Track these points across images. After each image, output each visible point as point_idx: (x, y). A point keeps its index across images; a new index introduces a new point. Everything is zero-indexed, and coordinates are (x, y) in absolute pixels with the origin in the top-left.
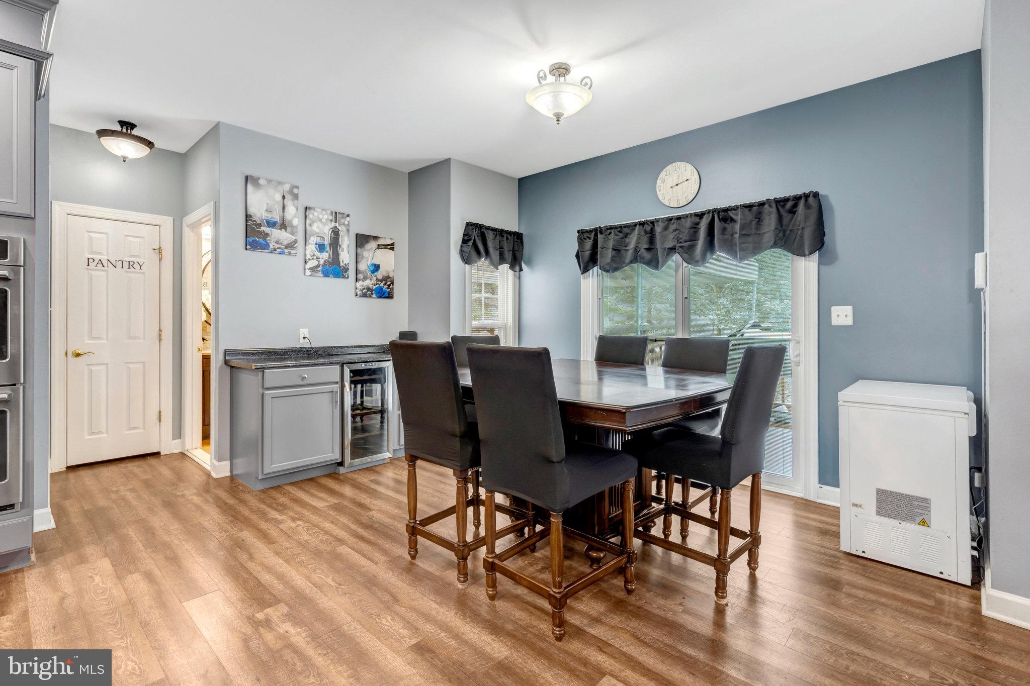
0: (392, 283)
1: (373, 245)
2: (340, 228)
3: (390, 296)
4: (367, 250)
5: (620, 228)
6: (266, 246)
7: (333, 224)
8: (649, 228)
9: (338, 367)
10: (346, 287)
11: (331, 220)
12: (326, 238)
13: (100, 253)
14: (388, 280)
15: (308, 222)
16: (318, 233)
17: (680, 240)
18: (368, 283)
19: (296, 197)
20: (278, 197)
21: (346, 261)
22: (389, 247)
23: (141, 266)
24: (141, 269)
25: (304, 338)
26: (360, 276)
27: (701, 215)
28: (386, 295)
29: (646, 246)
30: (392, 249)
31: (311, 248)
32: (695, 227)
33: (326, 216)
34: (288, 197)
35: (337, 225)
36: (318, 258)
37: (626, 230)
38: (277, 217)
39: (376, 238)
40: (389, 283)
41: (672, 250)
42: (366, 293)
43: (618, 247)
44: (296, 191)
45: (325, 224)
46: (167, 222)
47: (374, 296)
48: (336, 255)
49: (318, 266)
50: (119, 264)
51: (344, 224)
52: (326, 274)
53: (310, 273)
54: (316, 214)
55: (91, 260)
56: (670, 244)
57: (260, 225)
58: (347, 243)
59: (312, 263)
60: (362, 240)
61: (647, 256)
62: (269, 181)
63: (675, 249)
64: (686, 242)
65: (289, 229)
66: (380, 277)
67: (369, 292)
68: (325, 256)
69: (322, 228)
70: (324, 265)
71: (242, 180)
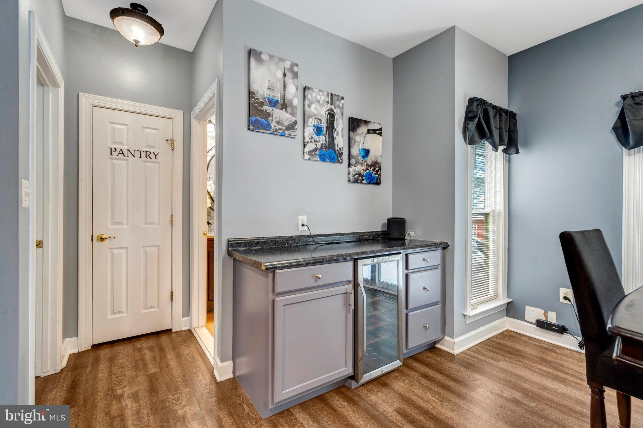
0: (380, 169)
1: (363, 129)
2: (335, 110)
3: (378, 182)
4: (360, 135)
6: (267, 127)
7: (329, 107)
9: (351, 263)
10: (340, 172)
11: (328, 102)
12: (323, 121)
13: (121, 143)
14: (376, 166)
15: (307, 102)
16: (316, 115)
18: (359, 168)
19: (296, 75)
20: (280, 74)
21: (341, 145)
22: (377, 132)
23: (156, 156)
24: (156, 159)
25: (303, 225)
26: (353, 161)
28: (375, 181)
30: (380, 134)
31: (310, 130)
33: (323, 98)
34: (289, 75)
35: (333, 107)
36: (315, 141)
38: (278, 96)
39: (366, 122)
40: (377, 169)
42: (358, 179)
44: (296, 69)
45: (322, 106)
46: (178, 115)
47: (364, 182)
48: (332, 138)
49: (316, 149)
50: (138, 154)
51: (338, 106)
52: (323, 159)
53: (308, 157)
54: (314, 95)
55: (113, 150)
57: (262, 104)
58: (341, 125)
59: (310, 147)
60: (354, 124)
62: (271, 57)
65: (289, 109)
66: (370, 162)
67: (360, 178)
68: (322, 139)
69: (319, 110)
70: (321, 148)
71: (243, 55)
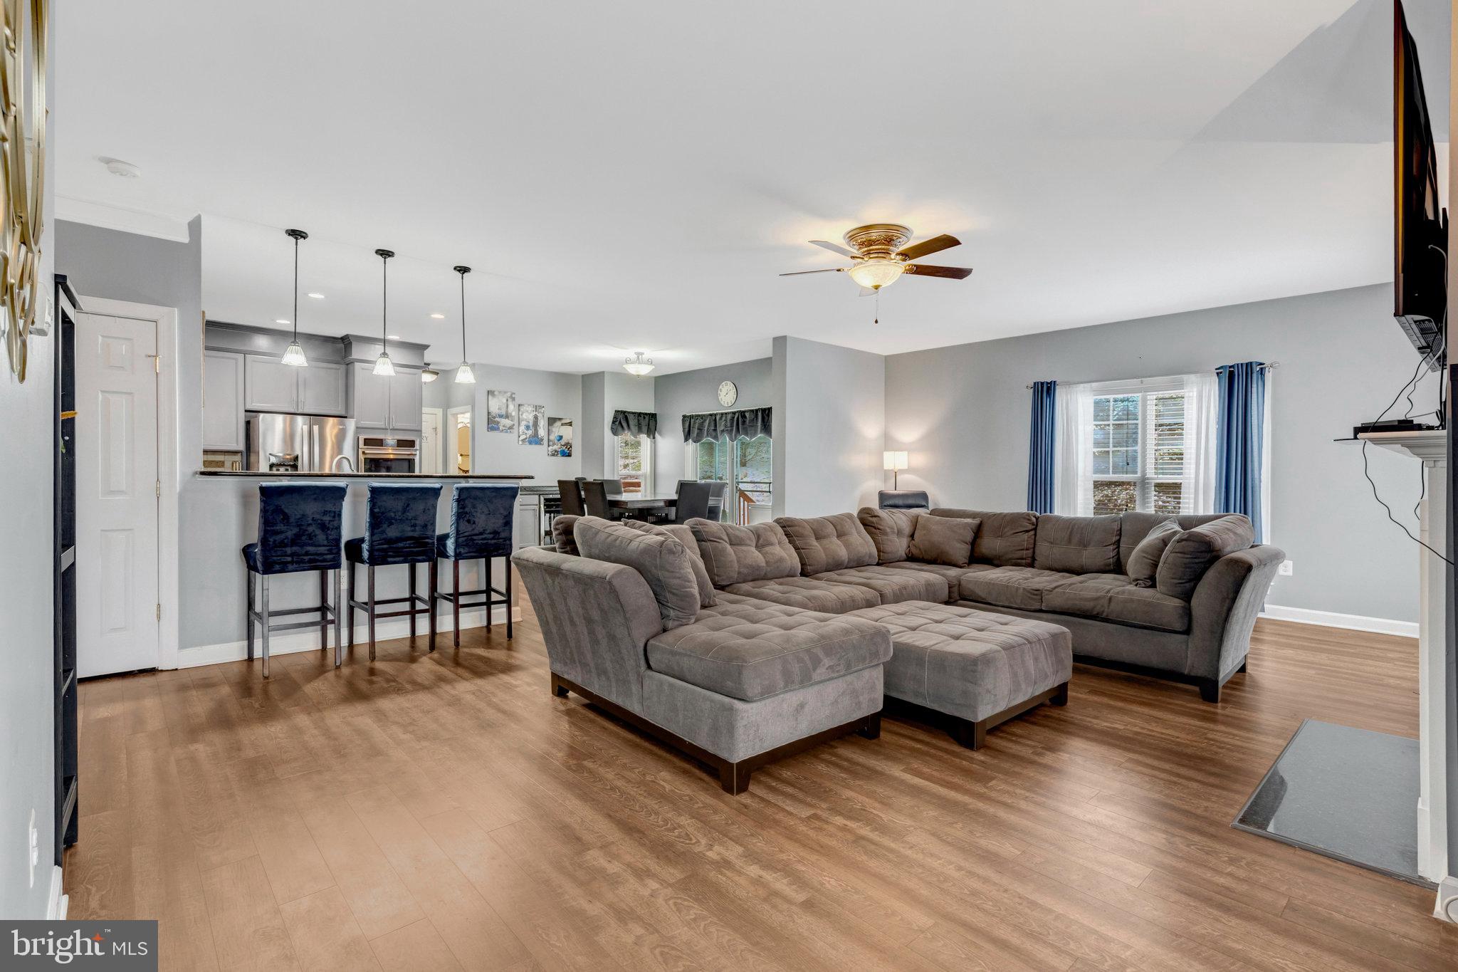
0: (571, 447)
1: (558, 423)
2: (539, 415)
3: (569, 455)
4: (555, 427)
5: (700, 417)
6: (498, 429)
7: (535, 413)
8: (713, 418)
9: (537, 496)
10: (543, 450)
11: (534, 411)
12: (530, 422)
14: (568, 445)
15: (520, 413)
16: (526, 419)
17: (726, 426)
18: (555, 447)
19: (514, 399)
20: (505, 401)
21: (542, 434)
22: (569, 424)
26: (551, 443)
27: (735, 413)
28: (567, 454)
29: (713, 428)
30: (571, 425)
31: (522, 428)
32: (732, 419)
33: (530, 409)
34: (510, 400)
35: (537, 413)
36: (526, 434)
37: (703, 418)
38: (503, 412)
39: (560, 419)
40: (569, 447)
41: (723, 431)
42: (555, 453)
43: (700, 427)
44: (513, 396)
45: (530, 413)
46: (439, 412)
47: (559, 455)
48: (536, 431)
49: (526, 438)
51: (540, 412)
52: (530, 443)
53: (521, 443)
54: (525, 408)
56: (722, 428)
57: (494, 418)
58: (543, 423)
59: (523, 437)
60: (552, 421)
61: (714, 434)
62: (500, 392)
63: (725, 431)
64: (728, 427)
65: (510, 418)
66: (563, 443)
68: (530, 432)
69: (528, 416)
70: (529, 437)
71: (486, 393)
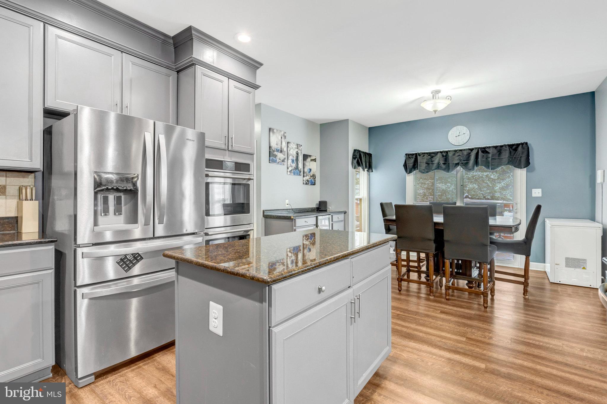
0: (315, 178)
1: (309, 159)
2: (299, 151)
3: (314, 184)
4: (308, 162)
5: (429, 154)
6: (276, 161)
7: (297, 150)
8: (445, 155)
9: (315, 218)
10: (300, 179)
11: (296, 148)
12: (294, 156)
14: (314, 176)
15: (289, 149)
16: (292, 154)
17: (461, 160)
18: (307, 178)
19: (285, 137)
20: (280, 138)
21: (301, 167)
22: (314, 160)
25: (287, 204)
26: (305, 175)
27: (472, 150)
28: (313, 183)
29: (443, 162)
30: (315, 161)
31: (290, 161)
32: (469, 155)
33: (295, 146)
34: (283, 137)
35: (298, 150)
36: (292, 166)
37: (433, 155)
38: (279, 148)
39: (310, 156)
40: (314, 178)
41: (457, 164)
43: (428, 162)
44: (285, 135)
45: (294, 150)
47: (309, 184)
48: (297, 164)
49: (292, 170)
51: (300, 150)
52: (294, 174)
53: (289, 174)
54: (291, 145)
56: (457, 162)
57: (274, 151)
58: (301, 158)
59: (290, 169)
60: (305, 157)
61: (444, 166)
62: (277, 130)
63: (459, 164)
64: (464, 161)
65: (283, 153)
66: (311, 175)
67: (308, 182)
68: (294, 165)
69: (293, 152)
70: (294, 169)
71: (268, 130)
